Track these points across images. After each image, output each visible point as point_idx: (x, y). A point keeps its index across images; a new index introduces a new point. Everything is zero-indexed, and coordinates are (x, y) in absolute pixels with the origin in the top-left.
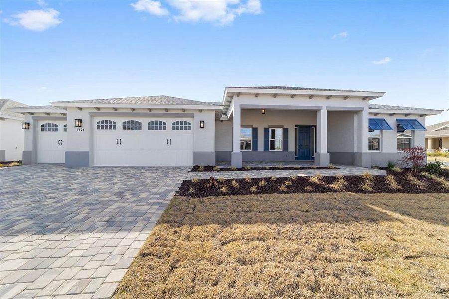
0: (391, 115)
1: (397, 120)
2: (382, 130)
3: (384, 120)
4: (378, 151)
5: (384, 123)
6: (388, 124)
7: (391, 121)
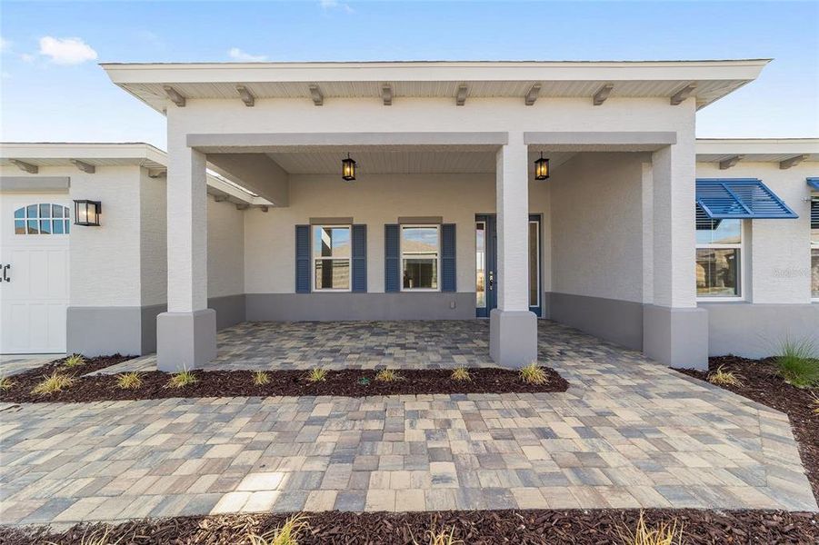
0: (786, 162)
1: (809, 182)
2: (748, 221)
3: (758, 183)
4: (736, 299)
5: (759, 194)
6: (774, 198)
7: (789, 187)
